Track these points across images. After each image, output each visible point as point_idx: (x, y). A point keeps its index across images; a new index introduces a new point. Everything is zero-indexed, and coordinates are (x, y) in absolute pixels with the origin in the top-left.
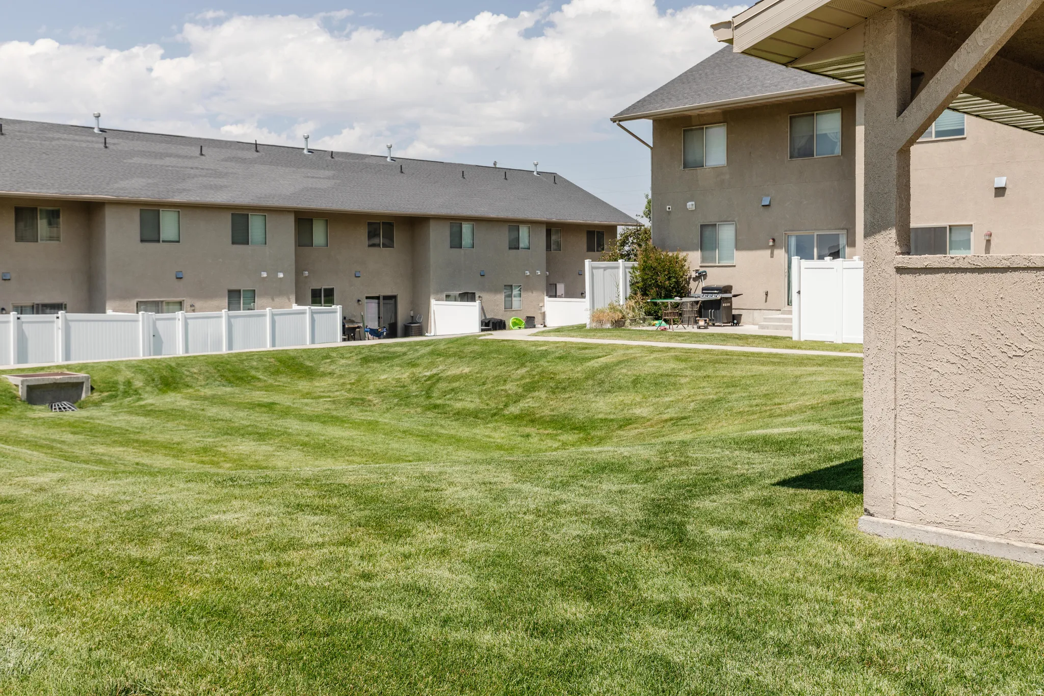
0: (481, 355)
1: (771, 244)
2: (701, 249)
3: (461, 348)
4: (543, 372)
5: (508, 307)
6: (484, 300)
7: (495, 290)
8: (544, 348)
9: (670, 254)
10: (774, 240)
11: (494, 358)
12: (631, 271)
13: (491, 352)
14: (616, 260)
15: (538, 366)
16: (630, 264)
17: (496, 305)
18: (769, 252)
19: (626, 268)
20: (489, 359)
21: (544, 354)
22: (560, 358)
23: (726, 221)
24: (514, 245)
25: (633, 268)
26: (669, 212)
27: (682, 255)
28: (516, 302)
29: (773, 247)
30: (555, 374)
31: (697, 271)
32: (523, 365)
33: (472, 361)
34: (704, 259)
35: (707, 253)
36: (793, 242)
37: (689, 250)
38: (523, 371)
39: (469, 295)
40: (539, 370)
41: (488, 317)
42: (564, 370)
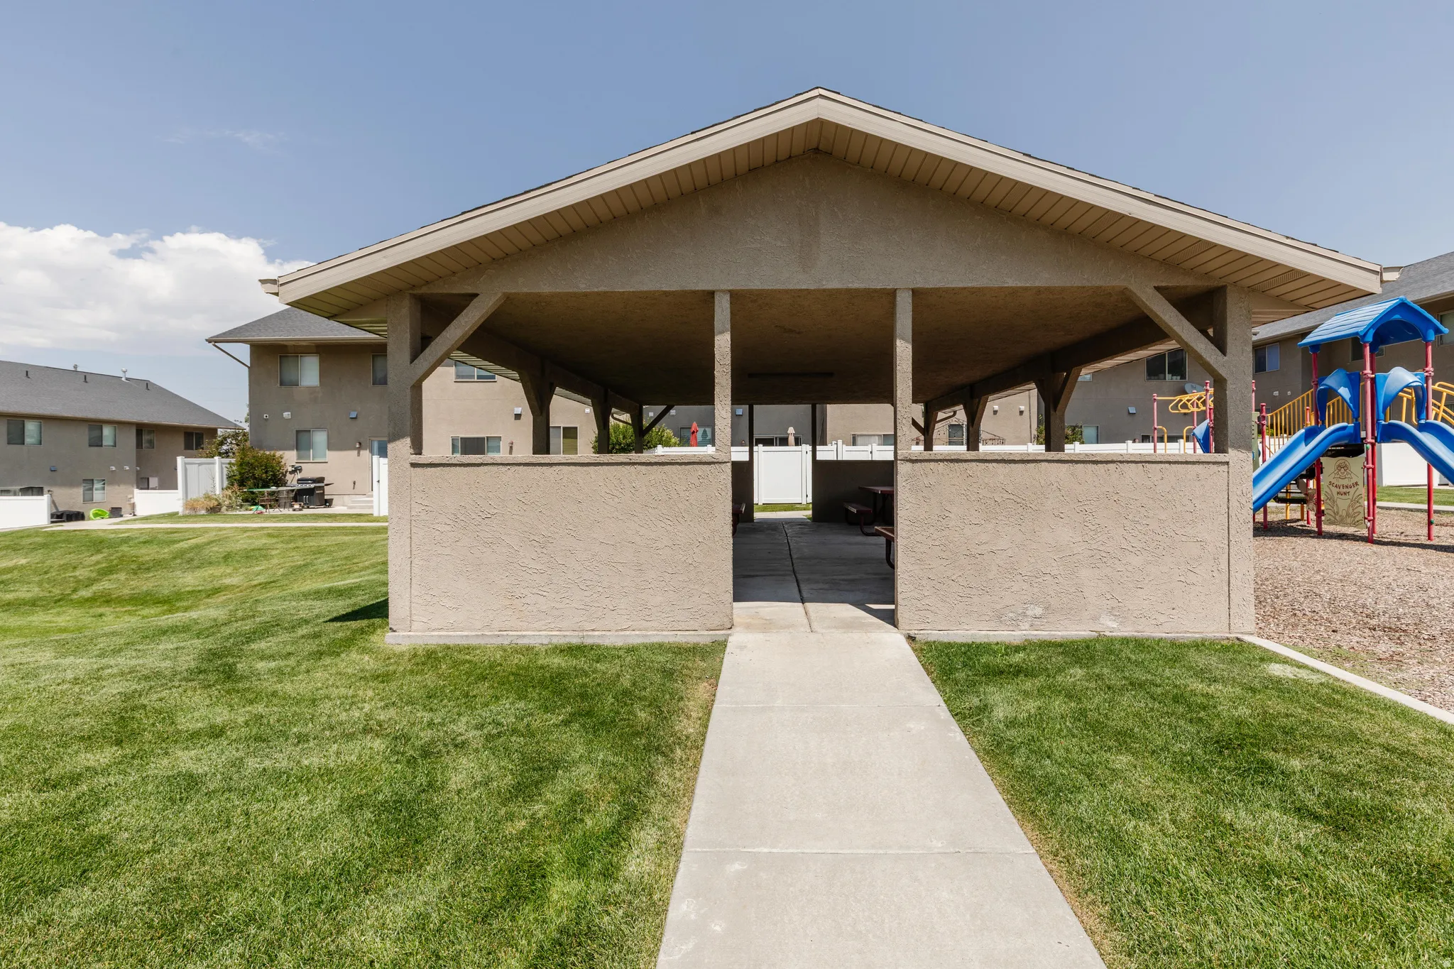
0: (44, 546)
1: (358, 446)
2: (297, 450)
3: (16, 541)
4: (123, 556)
5: (88, 499)
6: (54, 494)
7: (70, 483)
8: (126, 535)
9: (268, 453)
10: (360, 444)
11: (61, 547)
12: (228, 466)
13: (58, 542)
14: (213, 457)
15: (117, 552)
16: (227, 460)
17: (71, 498)
18: (356, 452)
19: (222, 463)
20: (55, 549)
21: (125, 541)
22: (145, 543)
23: (320, 428)
24: (97, 442)
25: (230, 464)
26: (266, 420)
27: (278, 454)
28: (97, 495)
29: (359, 449)
30: (137, 557)
31: (293, 466)
32: (99, 551)
33: (32, 552)
34: (299, 457)
35: (302, 452)
36: (376, 445)
37: (286, 450)
38: (99, 557)
39: (34, 490)
40: (119, 554)
41: (61, 509)
42: (147, 553)
